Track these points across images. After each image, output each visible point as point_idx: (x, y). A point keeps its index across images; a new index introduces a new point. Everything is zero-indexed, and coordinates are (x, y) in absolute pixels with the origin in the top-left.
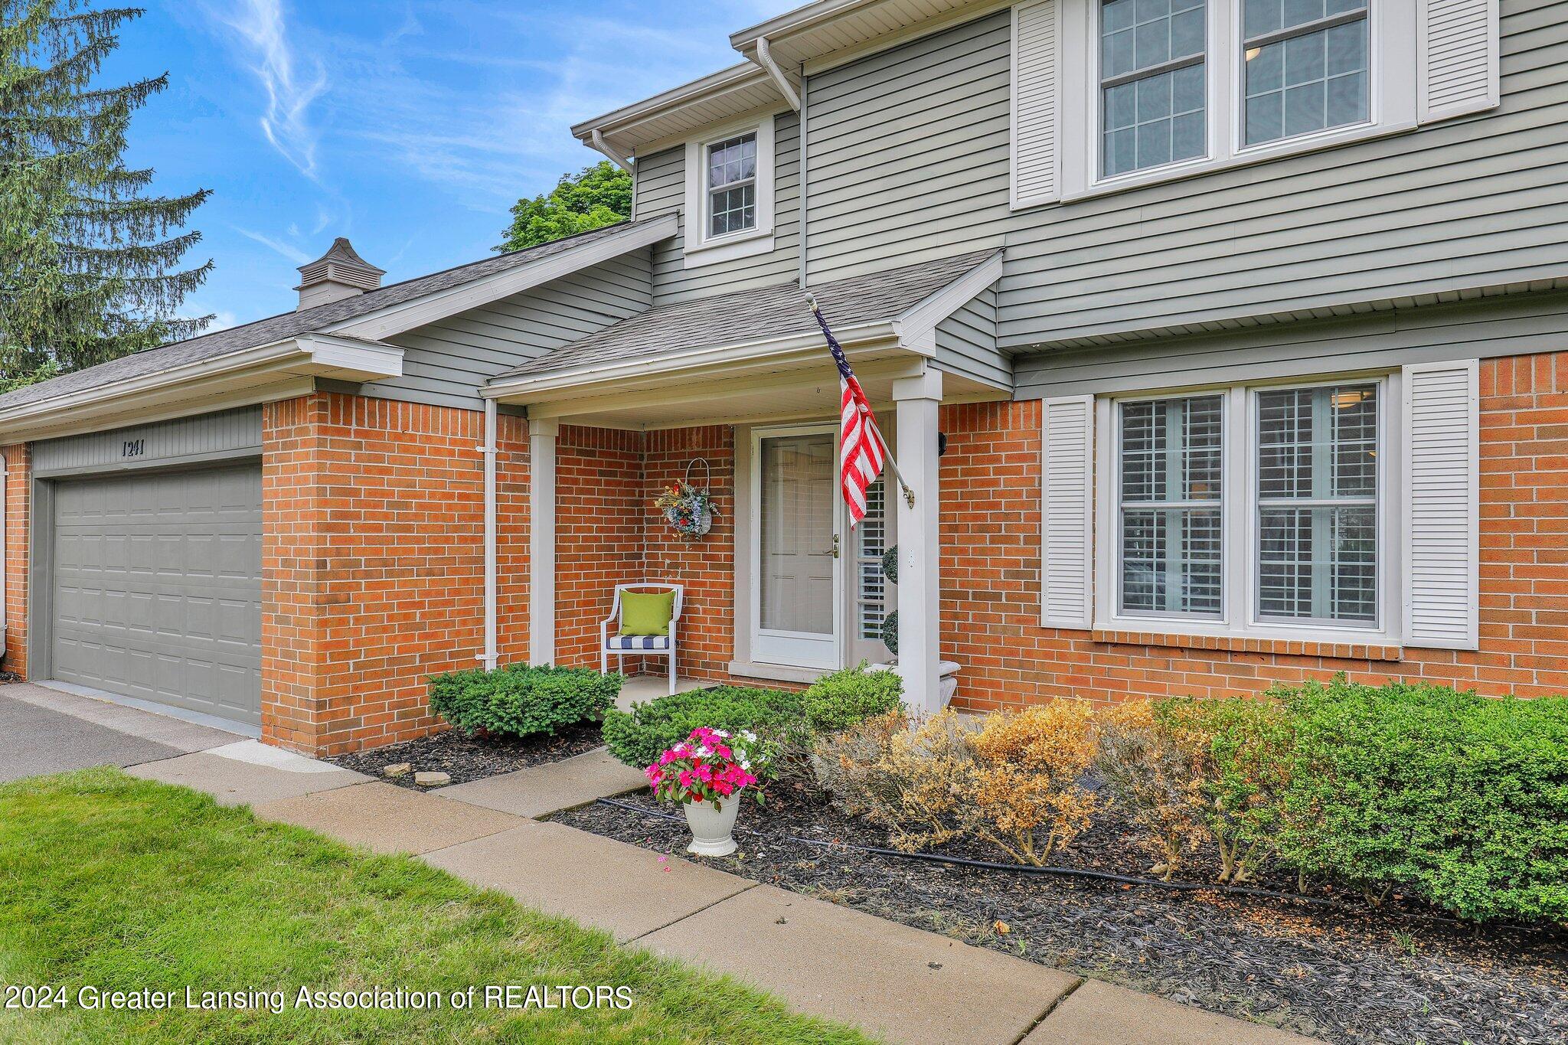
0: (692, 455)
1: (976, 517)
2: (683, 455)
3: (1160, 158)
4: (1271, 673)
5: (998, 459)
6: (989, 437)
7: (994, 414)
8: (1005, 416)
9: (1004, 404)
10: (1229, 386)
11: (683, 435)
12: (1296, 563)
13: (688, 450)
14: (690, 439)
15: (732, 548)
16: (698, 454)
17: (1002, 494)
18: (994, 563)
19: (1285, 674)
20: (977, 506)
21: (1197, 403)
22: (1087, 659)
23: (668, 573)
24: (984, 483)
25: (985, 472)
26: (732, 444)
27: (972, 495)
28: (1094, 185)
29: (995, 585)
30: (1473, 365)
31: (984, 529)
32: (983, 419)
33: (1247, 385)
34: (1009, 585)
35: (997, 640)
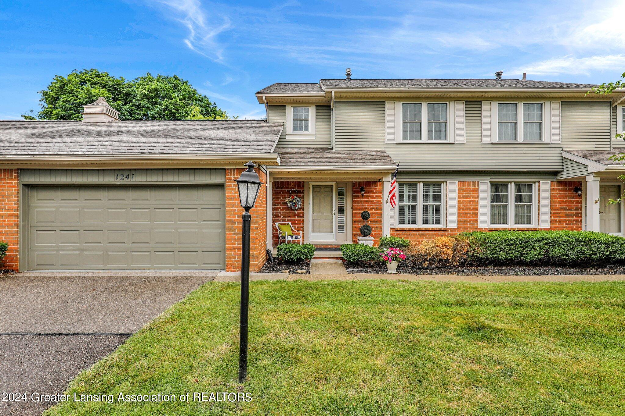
0: (291, 188)
1: (371, 205)
2: (288, 188)
3: (413, 139)
4: (427, 234)
5: (376, 193)
6: (374, 189)
7: (375, 184)
8: (377, 184)
9: (377, 182)
10: (419, 182)
11: (288, 183)
12: (435, 214)
13: (290, 187)
14: (290, 184)
15: (303, 213)
16: (293, 188)
17: (377, 201)
18: (375, 215)
19: (429, 234)
20: (371, 203)
21: (413, 185)
22: (394, 234)
23: (282, 220)
24: (372, 198)
25: (373, 196)
26: (303, 186)
27: (370, 201)
28: (401, 141)
29: (375, 220)
30: (457, 182)
31: (372, 208)
32: (373, 185)
33: (422, 182)
34: (378, 220)
35: (376, 231)
